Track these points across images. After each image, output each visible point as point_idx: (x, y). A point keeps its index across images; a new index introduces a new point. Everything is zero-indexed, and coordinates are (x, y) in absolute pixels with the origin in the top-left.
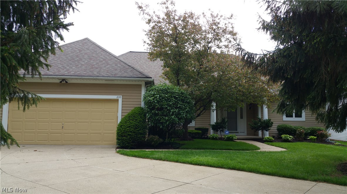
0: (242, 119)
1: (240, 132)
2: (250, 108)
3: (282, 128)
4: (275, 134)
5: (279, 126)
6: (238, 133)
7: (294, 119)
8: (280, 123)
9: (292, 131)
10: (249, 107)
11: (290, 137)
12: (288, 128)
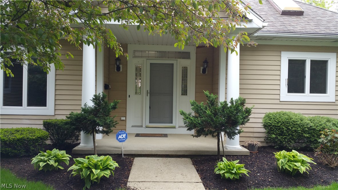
0: (184, 97)
1: (179, 127)
2: (204, 71)
3: (278, 123)
4: (259, 140)
5: (268, 116)
6: (174, 128)
7: (307, 96)
8: (274, 110)
9: (305, 132)
10: (202, 68)
11: (303, 162)
12: (294, 124)
